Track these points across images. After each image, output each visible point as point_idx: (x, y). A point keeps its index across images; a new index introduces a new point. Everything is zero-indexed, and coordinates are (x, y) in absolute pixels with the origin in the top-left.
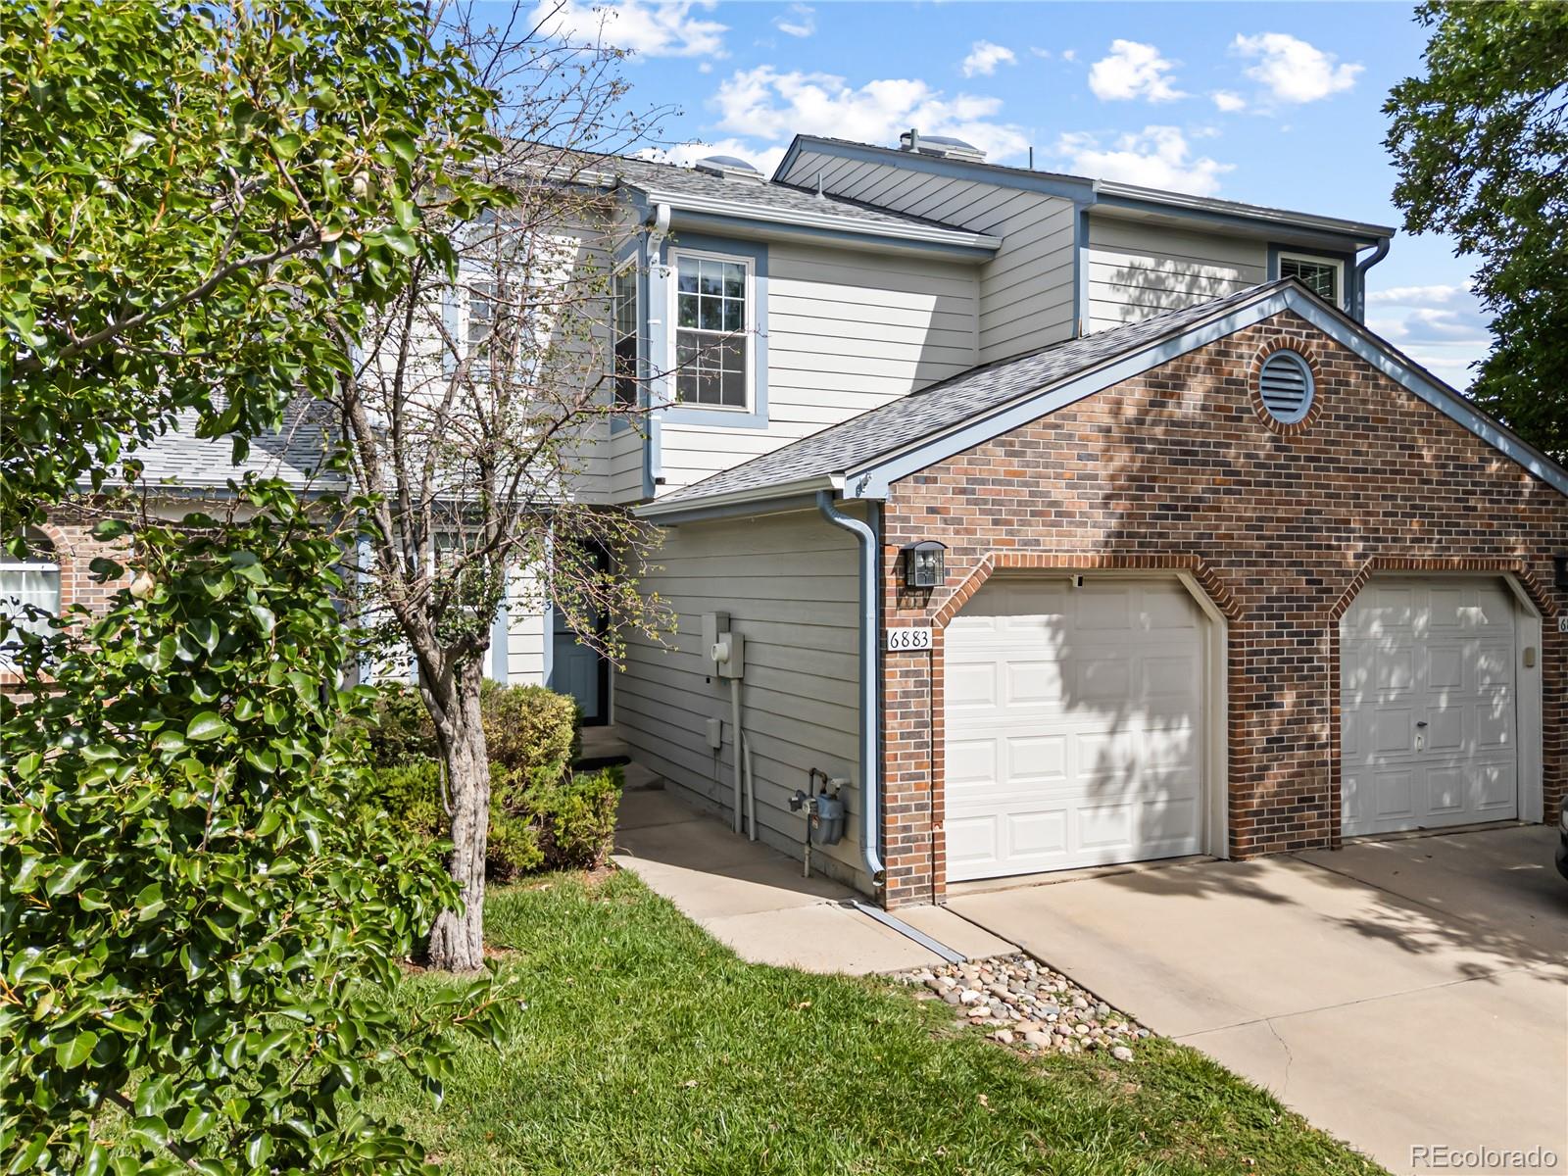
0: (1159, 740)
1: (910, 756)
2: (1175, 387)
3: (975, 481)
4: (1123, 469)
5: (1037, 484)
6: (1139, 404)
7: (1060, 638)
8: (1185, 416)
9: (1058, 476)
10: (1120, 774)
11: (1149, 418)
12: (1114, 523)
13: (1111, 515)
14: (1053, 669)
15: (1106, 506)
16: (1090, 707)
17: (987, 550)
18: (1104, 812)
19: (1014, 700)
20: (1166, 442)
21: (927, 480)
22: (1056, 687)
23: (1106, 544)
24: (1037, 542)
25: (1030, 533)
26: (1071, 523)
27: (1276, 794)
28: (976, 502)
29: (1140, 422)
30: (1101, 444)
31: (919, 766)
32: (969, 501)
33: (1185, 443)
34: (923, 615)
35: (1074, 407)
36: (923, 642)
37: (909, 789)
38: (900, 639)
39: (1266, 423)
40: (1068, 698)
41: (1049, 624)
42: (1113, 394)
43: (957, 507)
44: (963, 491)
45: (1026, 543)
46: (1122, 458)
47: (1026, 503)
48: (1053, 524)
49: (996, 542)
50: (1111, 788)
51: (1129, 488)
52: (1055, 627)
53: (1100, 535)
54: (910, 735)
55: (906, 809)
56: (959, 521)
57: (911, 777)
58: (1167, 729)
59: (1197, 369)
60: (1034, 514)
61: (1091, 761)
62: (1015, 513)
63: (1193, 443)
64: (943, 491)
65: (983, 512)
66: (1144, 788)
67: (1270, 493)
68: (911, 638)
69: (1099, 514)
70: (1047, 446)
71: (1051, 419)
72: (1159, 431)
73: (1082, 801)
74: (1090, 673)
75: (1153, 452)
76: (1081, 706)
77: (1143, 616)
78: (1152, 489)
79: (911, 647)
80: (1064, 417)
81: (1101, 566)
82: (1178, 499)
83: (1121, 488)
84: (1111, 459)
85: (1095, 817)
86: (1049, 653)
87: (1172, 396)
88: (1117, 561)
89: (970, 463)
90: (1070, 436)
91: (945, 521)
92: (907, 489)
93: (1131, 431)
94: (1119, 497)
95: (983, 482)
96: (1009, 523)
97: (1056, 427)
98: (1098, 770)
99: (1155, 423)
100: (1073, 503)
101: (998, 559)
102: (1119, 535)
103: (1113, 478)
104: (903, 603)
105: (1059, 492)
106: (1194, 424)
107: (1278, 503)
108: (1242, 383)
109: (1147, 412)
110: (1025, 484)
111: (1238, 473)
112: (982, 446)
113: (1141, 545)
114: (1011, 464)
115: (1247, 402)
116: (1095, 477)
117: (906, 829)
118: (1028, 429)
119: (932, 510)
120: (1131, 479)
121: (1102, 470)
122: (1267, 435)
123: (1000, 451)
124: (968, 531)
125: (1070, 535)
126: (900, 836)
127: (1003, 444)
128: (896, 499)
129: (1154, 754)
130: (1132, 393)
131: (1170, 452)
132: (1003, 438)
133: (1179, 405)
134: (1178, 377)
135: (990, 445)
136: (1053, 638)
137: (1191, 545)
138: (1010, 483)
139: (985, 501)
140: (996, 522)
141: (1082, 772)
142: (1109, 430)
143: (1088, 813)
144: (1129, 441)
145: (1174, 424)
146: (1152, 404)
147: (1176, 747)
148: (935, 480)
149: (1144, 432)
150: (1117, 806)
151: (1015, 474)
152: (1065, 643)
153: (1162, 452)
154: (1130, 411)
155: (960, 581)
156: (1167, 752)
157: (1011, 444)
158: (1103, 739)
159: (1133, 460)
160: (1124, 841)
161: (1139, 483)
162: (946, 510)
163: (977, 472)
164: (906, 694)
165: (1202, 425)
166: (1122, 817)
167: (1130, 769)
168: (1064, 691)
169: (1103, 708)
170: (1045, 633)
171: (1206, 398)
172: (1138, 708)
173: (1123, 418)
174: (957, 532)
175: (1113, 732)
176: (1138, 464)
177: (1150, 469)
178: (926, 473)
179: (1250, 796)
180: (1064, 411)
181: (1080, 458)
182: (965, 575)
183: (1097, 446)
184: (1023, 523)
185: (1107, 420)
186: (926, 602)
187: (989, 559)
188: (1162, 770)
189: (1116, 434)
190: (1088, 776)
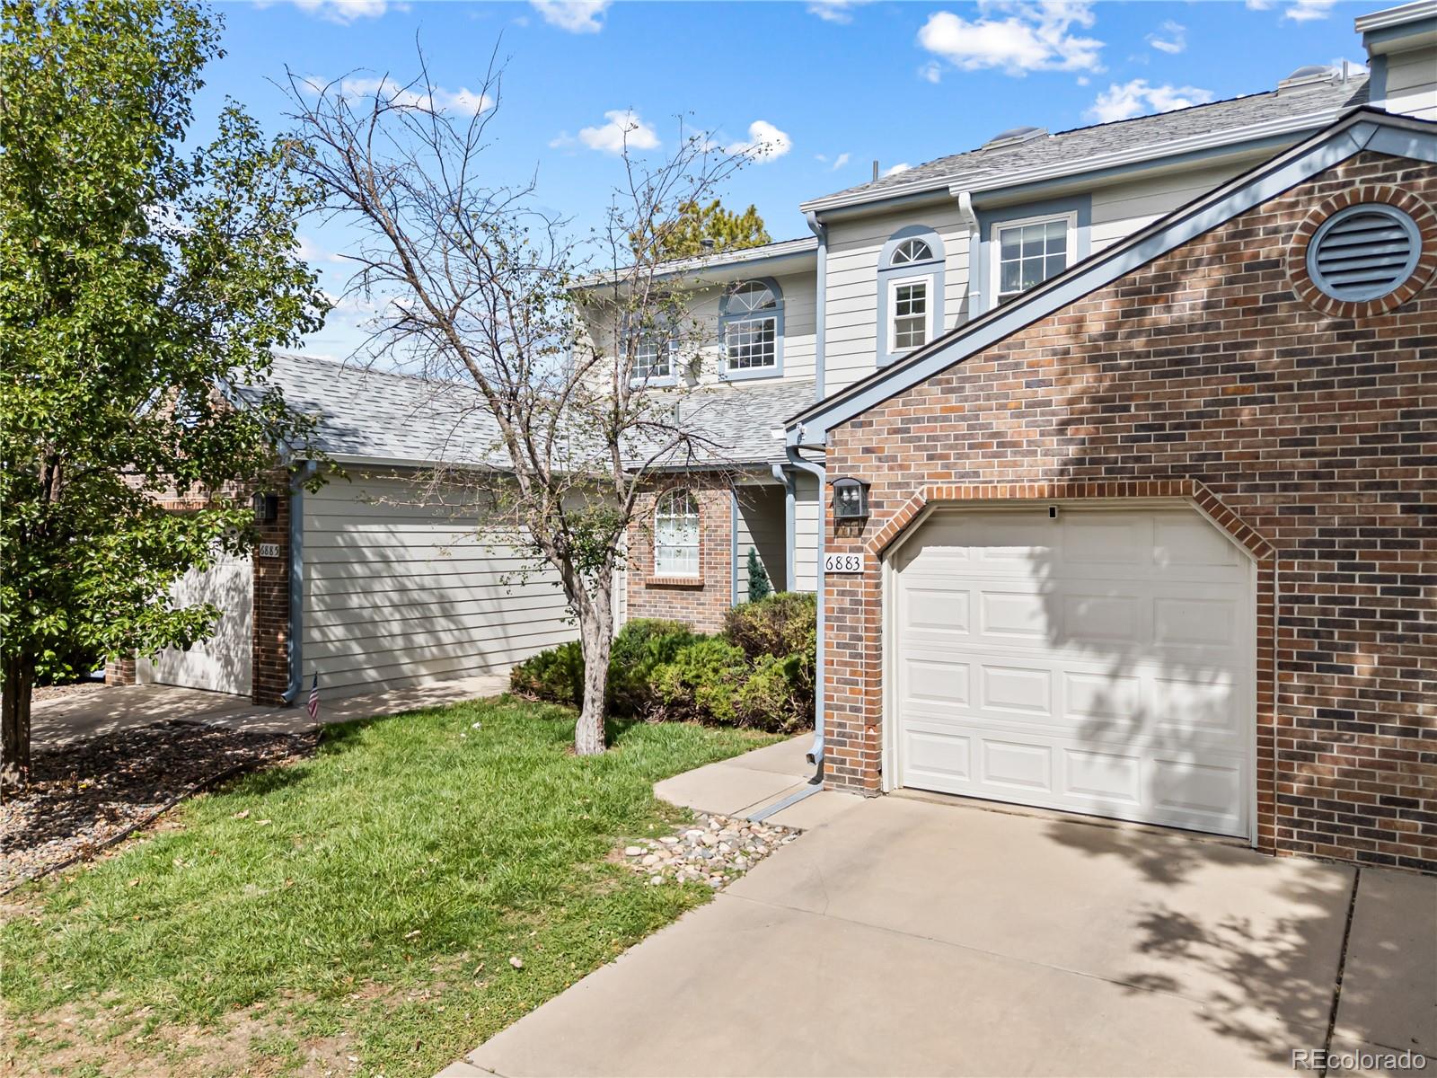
0: (1182, 694)
1: (846, 664)
2: (1160, 289)
3: (910, 421)
4: (1084, 392)
5: (977, 418)
6: (1108, 317)
7: (1045, 571)
8: (1181, 320)
9: (1002, 407)
10: (1124, 722)
11: (1122, 332)
12: (1072, 451)
13: (1070, 441)
14: (1035, 603)
15: (1061, 432)
16: (1082, 645)
17: (922, 484)
18: (1101, 760)
19: (989, 629)
20: (1148, 354)
21: (862, 425)
22: (1040, 622)
23: (1062, 473)
24: (976, 474)
25: (968, 465)
26: (1015, 453)
27: (1336, 784)
28: (910, 440)
29: (1109, 336)
30: (1056, 367)
31: (853, 673)
32: (903, 440)
33: (1180, 351)
34: (859, 542)
35: (1021, 334)
36: (855, 566)
37: (844, 691)
38: (835, 563)
39: (1321, 305)
40: (1054, 632)
41: (1031, 556)
42: (1071, 312)
43: (892, 445)
44: (896, 431)
45: (963, 475)
46: (1084, 380)
47: (964, 437)
48: (995, 455)
49: (930, 476)
50: (1110, 735)
51: (1093, 410)
52: (1038, 561)
53: (1055, 463)
54: (845, 646)
55: (842, 708)
56: (894, 458)
57: (846, 682)
58: (1194, 682)
59: (1198, 262)
60: (971, 447)
61: (1084, 702)
62: (951, 447)
63: (1191, 350)
64: (878, 432)
65: (917, 448)
66: (1158, 743)
67: (1331, 396)
68: (844, 562)
69: (1053, 442)
70: (988, 378)
71: (995, 350)
72: (1138, 344)
73: (1072, 743)
74: (1083, 609)
75: (1129, 367)
76: (1071, 643)
77: (1157, 551)
78: (1127, 409)
79: (844, 570)
80: (1008, 347)
81: (1052, 495)
82: (1165, 417)
83: (1083, 412)
84: (1069, 382)
85: (1088, 764)
86: (1031, 586)
87: (1156, 301)
88: (1075, 489)
89: (904, 405)
90: (1017, 365)
91: (880, 460)
92: (844, 433)
93: (1098, 348)
94: (1080, 421)
95: (917, 420)
96: (946, 457)
97: (1000, 357)
98: (1093, 713)
99: (1130, 335)
100: (1020, 433)
101: (930, 491)
102: (1080, 461)
103: (1071, 402)
104: (840, 532)
105: (1003, 423)
106: (1191, 328)
107: (1343, 407)
108: (1276, 264)
109: (1119, 325)
110: (963, 418)
111: (1270, 377)
112: (917, 388)
113: (1108, 471)
114: (947, 401)
115: (1285, 285)
116: (1049, 403)
117: (841, 725)
118: (967, 364)
119: (867, 450)
120: (1094, 400)
121: (1057, 397)
122: (1326, 321)
123: (937, 390)
124: (901, 467)
125: (1015, 464)
126: (836, 730)
127: (939, 383)
128: (834, 443)
129: (1173, 709)
130: (1097, 307)
131: (1154, 366)
132: (940, 376)
133: (1169, 309)
134: (1167, 277)
135: (925, 386)
136: (1036, 571)
137: (1186, 469)
138: (945, 419)
139: (919, 439)
140: (930, 458)
141: (1073, 712)
142: (1067, 352)
143: (1081, 757)
144: (1093, 359)
145: (1159, 332)
146: (1126, 314)
147: (1209, 706)
148: (870, 424)
149: (1117, 347)
150: (1119, 756)
151: (952, 409)
152: (1051, 577)
153: (1140, 366)
154: (1095, 327)
155: (893, 513)
156: (1194, 709)
157: (948, 381)
158: (1103, 682)
159: (1100, 380)
160: (1129, 797)
161: (1107, 405)
162: (881, 449)
163: (912, 412)
164: (842, 610)
165: (1205, 327)
166: (1126, 770)
167: (1139, 719)
168: (1051, 624)
169: (1101, 649)
170: (1027, 567)
171: (1211, 293)
172: (1150, 653)
173: (1085, 337)
174: (891, 468)
175: (1114, 675)
176: (1107, 383)
177: (1123, 387)
178: (862, 418)
179: (1291, 778)
180: (1010, 340)
181: (1028, 385)
182: (898, 507)
183: (1051, 370)
184: (959, 456)
185: (1063, 342)
186: (861, 532)
187: (921, 493)
188: (1186, 728)
189: (1076, 354)
190: (1080, 718)
